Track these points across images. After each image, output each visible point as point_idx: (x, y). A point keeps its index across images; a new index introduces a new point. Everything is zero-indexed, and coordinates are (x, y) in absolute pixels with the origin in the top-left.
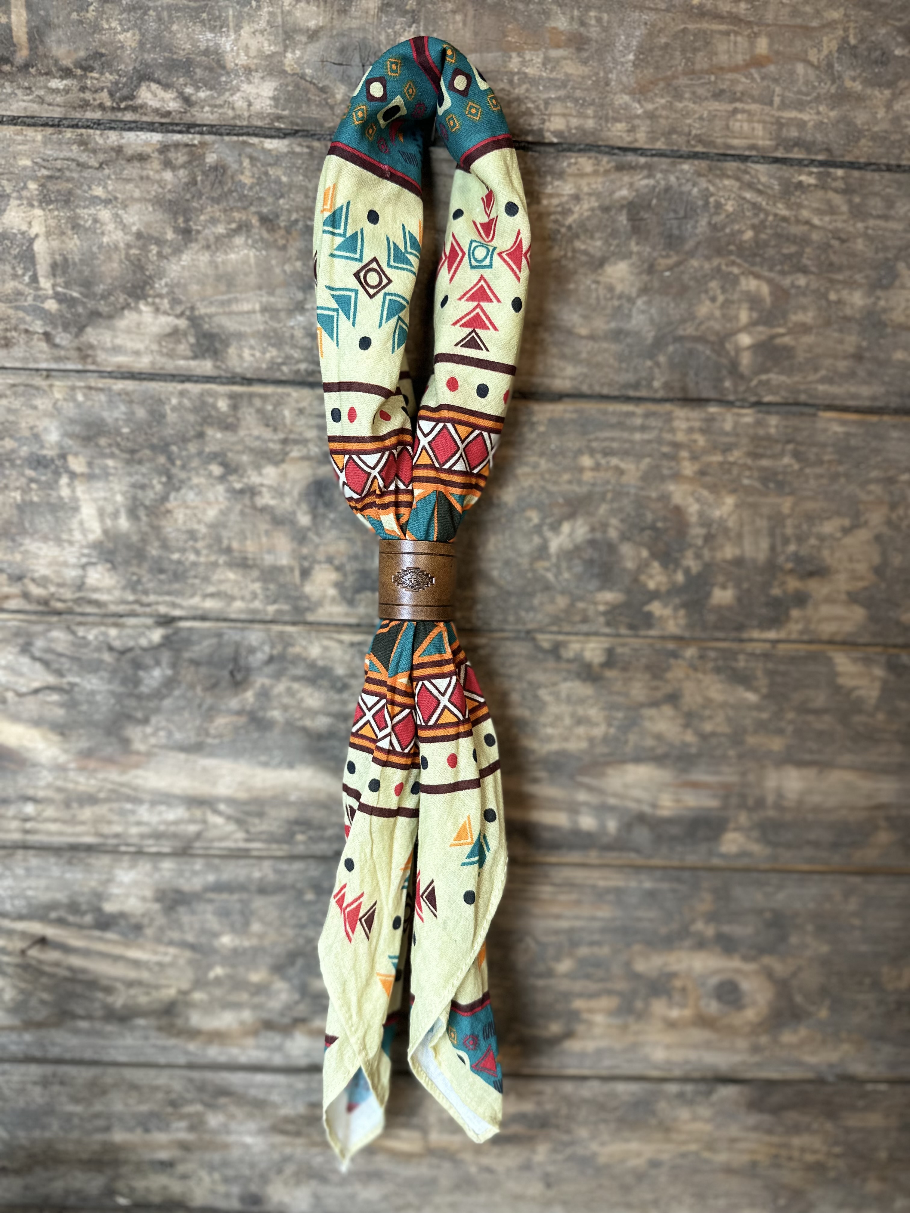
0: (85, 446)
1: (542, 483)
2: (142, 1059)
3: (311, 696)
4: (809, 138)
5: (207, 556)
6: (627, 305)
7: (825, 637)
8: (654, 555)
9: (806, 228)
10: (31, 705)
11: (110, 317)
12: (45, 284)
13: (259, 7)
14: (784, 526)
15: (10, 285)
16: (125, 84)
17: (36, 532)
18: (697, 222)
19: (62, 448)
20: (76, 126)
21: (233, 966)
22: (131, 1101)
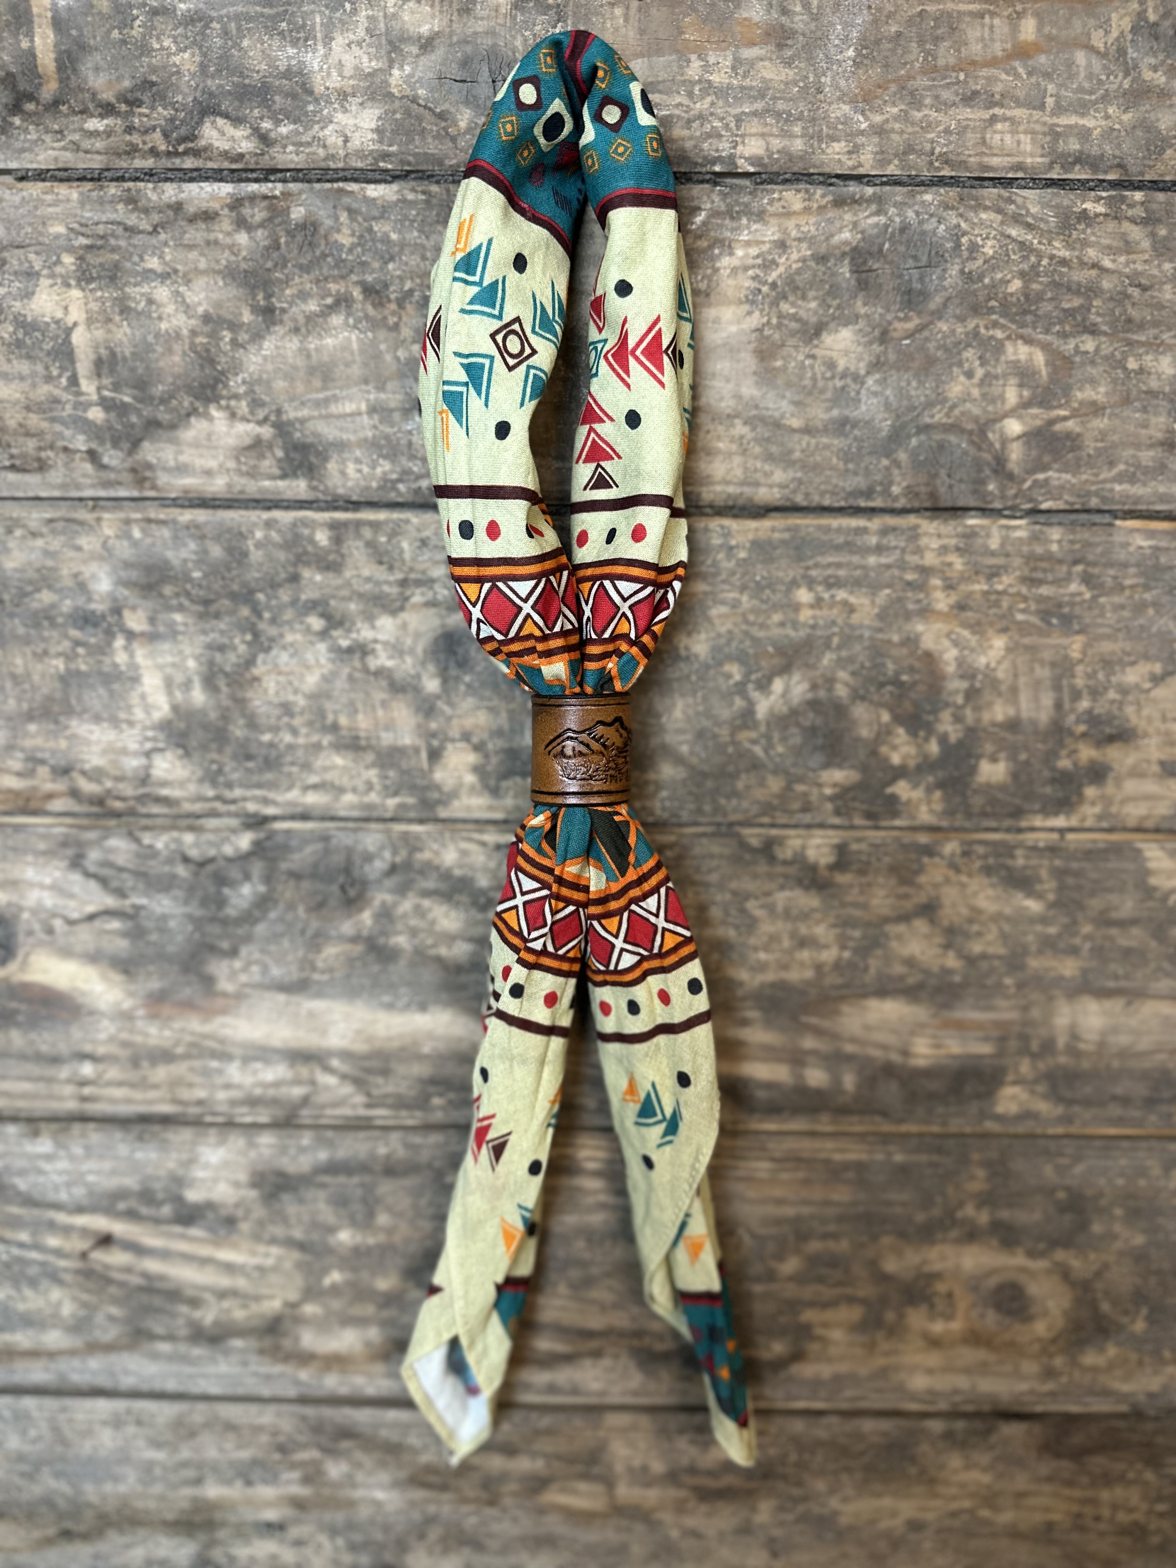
0: (144, 597)
1: (744, 627)
2: (240, 1391)
3: (446, 915)
4: (1095, 151)
5: (307, 735)
6: (854, 386)
7: (1131, 823)
8: (898, 719)
9: (1094, 273)
10: (85, 936)
11: (173, 427)
12: (88, 387)
13: (354, 11)
14: (1073, 676)
15: (44, 390)
16: (183, 121)
17: (85, 711)
18: (945, 270)
19: (115, 600)
20: (121, 179)
21: (355, 1270)
22: (229, 1446)
